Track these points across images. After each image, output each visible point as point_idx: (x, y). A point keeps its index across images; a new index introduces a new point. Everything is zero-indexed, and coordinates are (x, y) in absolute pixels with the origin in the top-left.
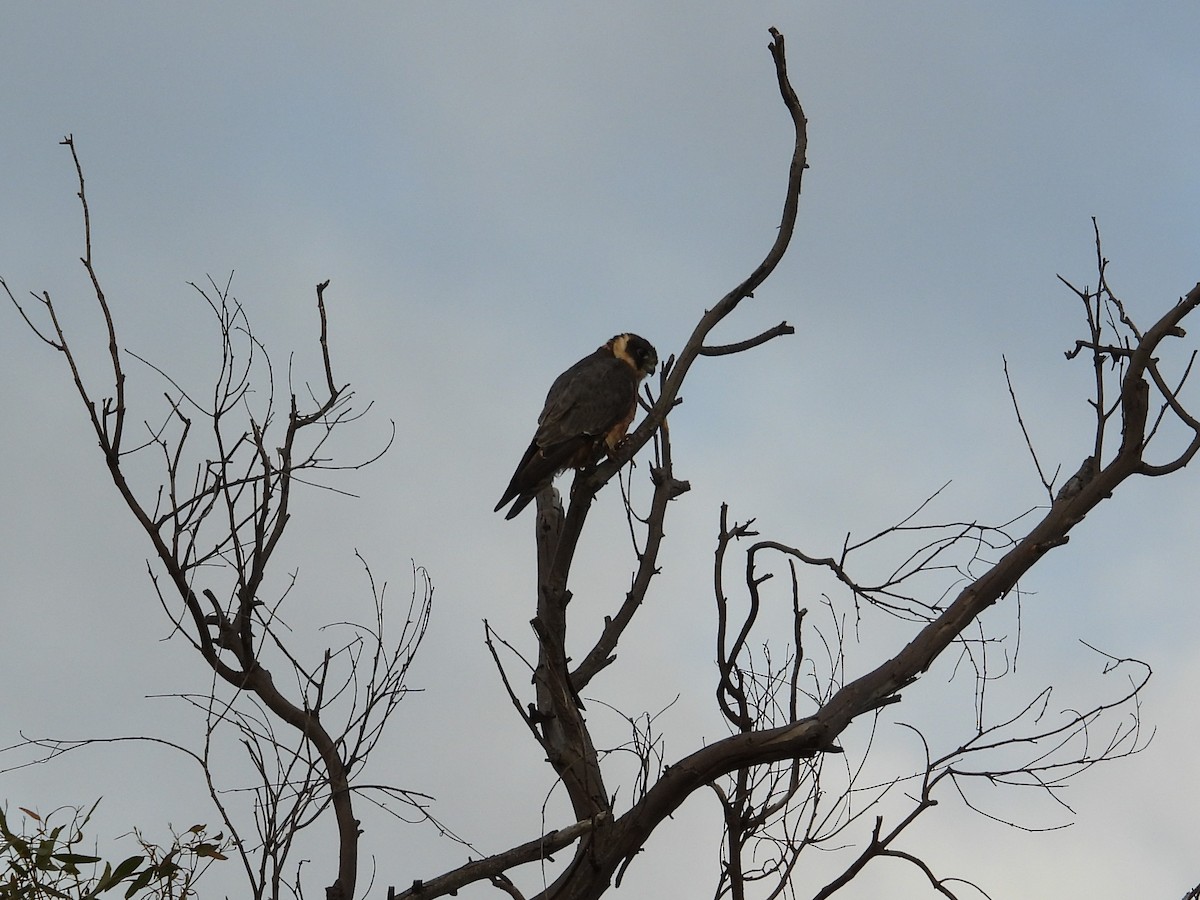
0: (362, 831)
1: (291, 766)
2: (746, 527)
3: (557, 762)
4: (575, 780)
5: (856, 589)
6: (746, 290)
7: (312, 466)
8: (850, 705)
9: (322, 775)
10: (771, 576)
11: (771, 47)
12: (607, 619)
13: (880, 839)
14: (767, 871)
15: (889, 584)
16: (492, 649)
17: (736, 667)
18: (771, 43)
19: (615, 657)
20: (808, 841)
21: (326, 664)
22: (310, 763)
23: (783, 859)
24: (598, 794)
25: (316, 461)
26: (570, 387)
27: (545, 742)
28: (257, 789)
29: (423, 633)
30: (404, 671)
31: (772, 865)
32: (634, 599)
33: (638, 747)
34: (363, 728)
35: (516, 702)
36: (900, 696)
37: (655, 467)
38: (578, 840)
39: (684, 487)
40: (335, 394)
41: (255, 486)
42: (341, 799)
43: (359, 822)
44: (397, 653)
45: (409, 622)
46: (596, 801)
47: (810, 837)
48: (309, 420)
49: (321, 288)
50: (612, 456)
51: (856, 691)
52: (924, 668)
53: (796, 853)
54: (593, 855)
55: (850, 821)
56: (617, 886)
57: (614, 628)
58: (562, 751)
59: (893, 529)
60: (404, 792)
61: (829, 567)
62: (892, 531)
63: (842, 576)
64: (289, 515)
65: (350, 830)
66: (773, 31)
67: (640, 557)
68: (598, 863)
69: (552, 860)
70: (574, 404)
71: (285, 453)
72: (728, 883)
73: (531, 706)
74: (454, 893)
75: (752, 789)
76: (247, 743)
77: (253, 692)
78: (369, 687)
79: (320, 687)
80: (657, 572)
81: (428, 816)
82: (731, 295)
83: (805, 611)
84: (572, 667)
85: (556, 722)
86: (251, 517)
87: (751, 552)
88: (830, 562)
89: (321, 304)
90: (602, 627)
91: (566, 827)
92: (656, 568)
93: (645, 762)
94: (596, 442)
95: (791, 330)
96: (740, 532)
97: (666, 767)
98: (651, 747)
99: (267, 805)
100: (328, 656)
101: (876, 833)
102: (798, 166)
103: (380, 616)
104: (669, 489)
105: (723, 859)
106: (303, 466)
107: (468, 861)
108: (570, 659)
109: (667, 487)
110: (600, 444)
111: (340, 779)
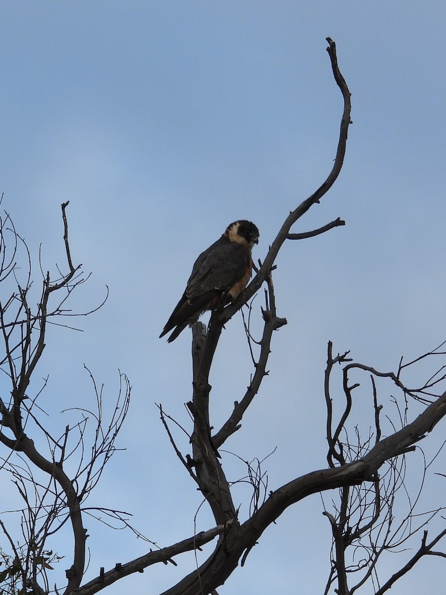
0: (88, 536)
1: (44, 496)
2: (344, 356)
3: (204, 490)
4: (215, 501)
5: (406, 390)
6: (315, 198)
7: (58, 314)
8: (383, 452)
9: (63, 501)
10: (359, 385)
11: (328, 49)
12: (236, 403)
13: (427, 544)
14: (360, 566)
15: (425, 387)
16: (164, 422)
17: (338, 441)
18: (328, 47)
19: (240, 426)
20: (385, 547)
21: (66, 434)
22: (56, 495)
23: (371, 559)
24: (230, 509)
25: (61, 311)
26: (207, 259)
27: (197, 479)
28: (23, 511)
29: (125, 414)
30: (113, 438)
31: (364, 563)
32: (252, 391)
33: (251, 479)
34: (89, 473)
35: (179, 454)
36: (415, 447)
37: (265, 309)
38: (217, 537)
39: (283, 322)
40: (73, 271)
41: (22, 326)
42: (76, 516)
43: (86, 530)
44: (110, 427)
45: (117, 408)
46: (229, 514)
47: (386, 545)
48: (57, 287)
49: (64, 206)
50: (233, 302)
51: (387, 444)
52: (430, 430)
53: (378, 555)
54: (226, 546)
55: (410, 535)
56: (242, 565)
57: (240, 408)
58: (207, 484)
59: (429, 354)
60: (114, 512)
61: (391, 378)
62: (428, 355)
63: (398, 383)
64: (45, 345)
65: (81, 536)
66: (329, 39)
67: (256, 365)
68: (228, 551)
69: (201, 550)
70: (210, 270)
71: (43, 307)
72: (335, 574)
73: (188, 456)
74: (142, 571)
75: (349, 516)
76: (16, 483)
77: (23, 452)
78: (93, 448)
79: (63, 448)
80: (266, 374)
81: (127, 525)
82: (305, 202)
83: (381, 407)
84: (214, 433)
85: (204, 466)
86: (19, 345)
87: (345, 370)
88: (391, 375)
89: (64, 216)
90: (233, 408)
91: (209, 529)
92: (266, 372)
93: (257, 489)
94: (224, 293)
95: (343, 223)
96: (341, 359)
97: (271, 492)
98: (260, 479)
99: (30, 521)
100: (67, 429)
101: (424, 541)
102: (346, 122)
103: (100, 405)
104: (273, 323)
105: (332, 559)
106: (53, 314)
107: (150, 551)
108: (212, 428)
109: (272, 321)
110: (226, 294)
111: (74, 504)
